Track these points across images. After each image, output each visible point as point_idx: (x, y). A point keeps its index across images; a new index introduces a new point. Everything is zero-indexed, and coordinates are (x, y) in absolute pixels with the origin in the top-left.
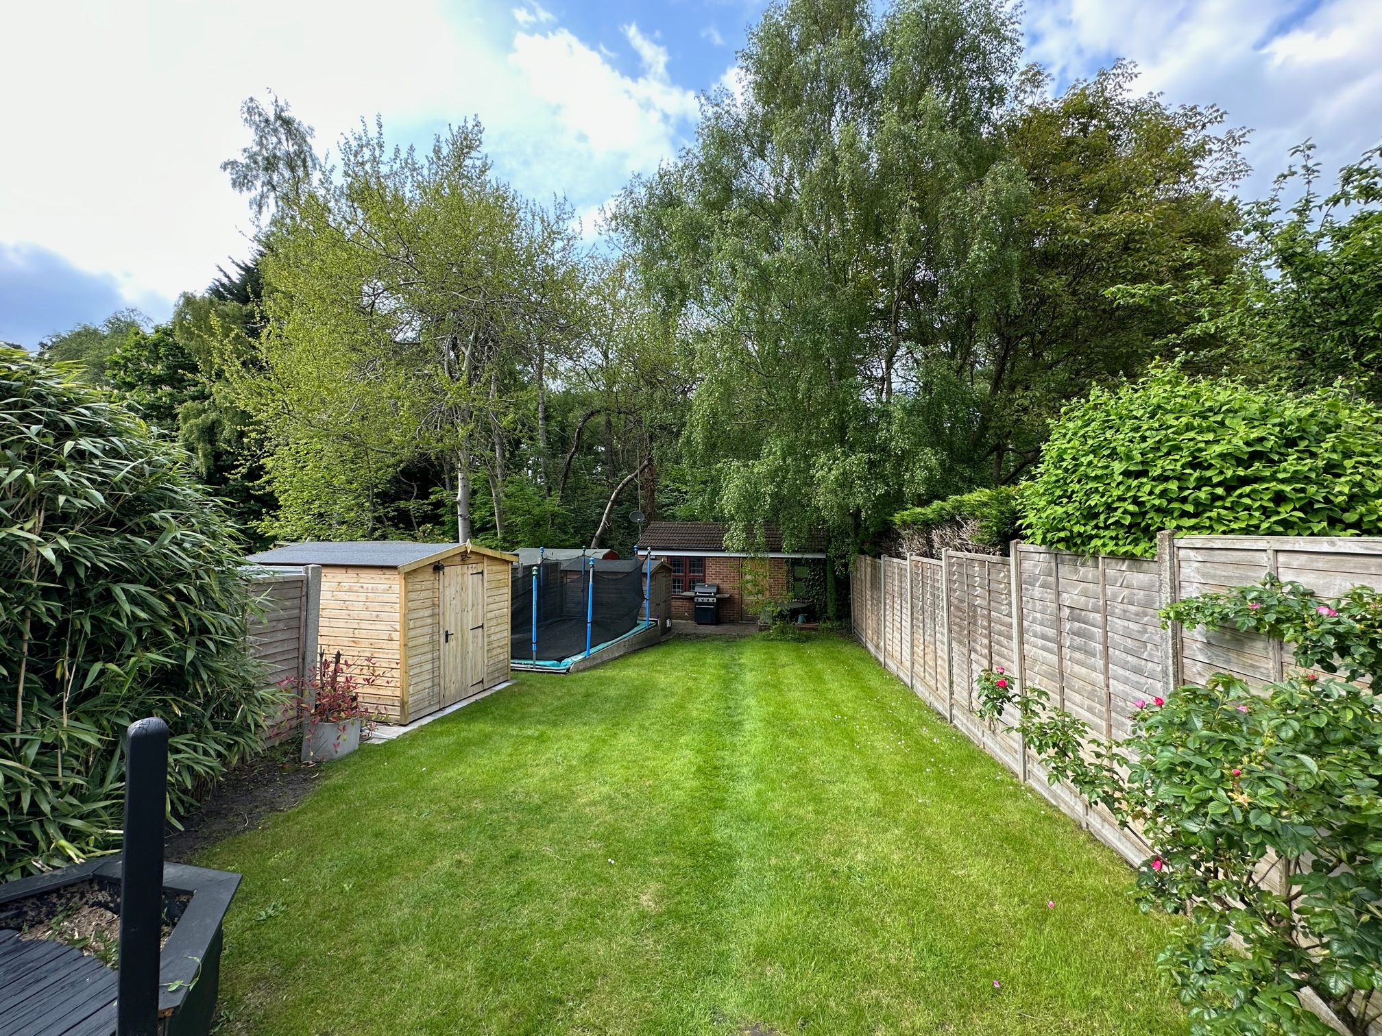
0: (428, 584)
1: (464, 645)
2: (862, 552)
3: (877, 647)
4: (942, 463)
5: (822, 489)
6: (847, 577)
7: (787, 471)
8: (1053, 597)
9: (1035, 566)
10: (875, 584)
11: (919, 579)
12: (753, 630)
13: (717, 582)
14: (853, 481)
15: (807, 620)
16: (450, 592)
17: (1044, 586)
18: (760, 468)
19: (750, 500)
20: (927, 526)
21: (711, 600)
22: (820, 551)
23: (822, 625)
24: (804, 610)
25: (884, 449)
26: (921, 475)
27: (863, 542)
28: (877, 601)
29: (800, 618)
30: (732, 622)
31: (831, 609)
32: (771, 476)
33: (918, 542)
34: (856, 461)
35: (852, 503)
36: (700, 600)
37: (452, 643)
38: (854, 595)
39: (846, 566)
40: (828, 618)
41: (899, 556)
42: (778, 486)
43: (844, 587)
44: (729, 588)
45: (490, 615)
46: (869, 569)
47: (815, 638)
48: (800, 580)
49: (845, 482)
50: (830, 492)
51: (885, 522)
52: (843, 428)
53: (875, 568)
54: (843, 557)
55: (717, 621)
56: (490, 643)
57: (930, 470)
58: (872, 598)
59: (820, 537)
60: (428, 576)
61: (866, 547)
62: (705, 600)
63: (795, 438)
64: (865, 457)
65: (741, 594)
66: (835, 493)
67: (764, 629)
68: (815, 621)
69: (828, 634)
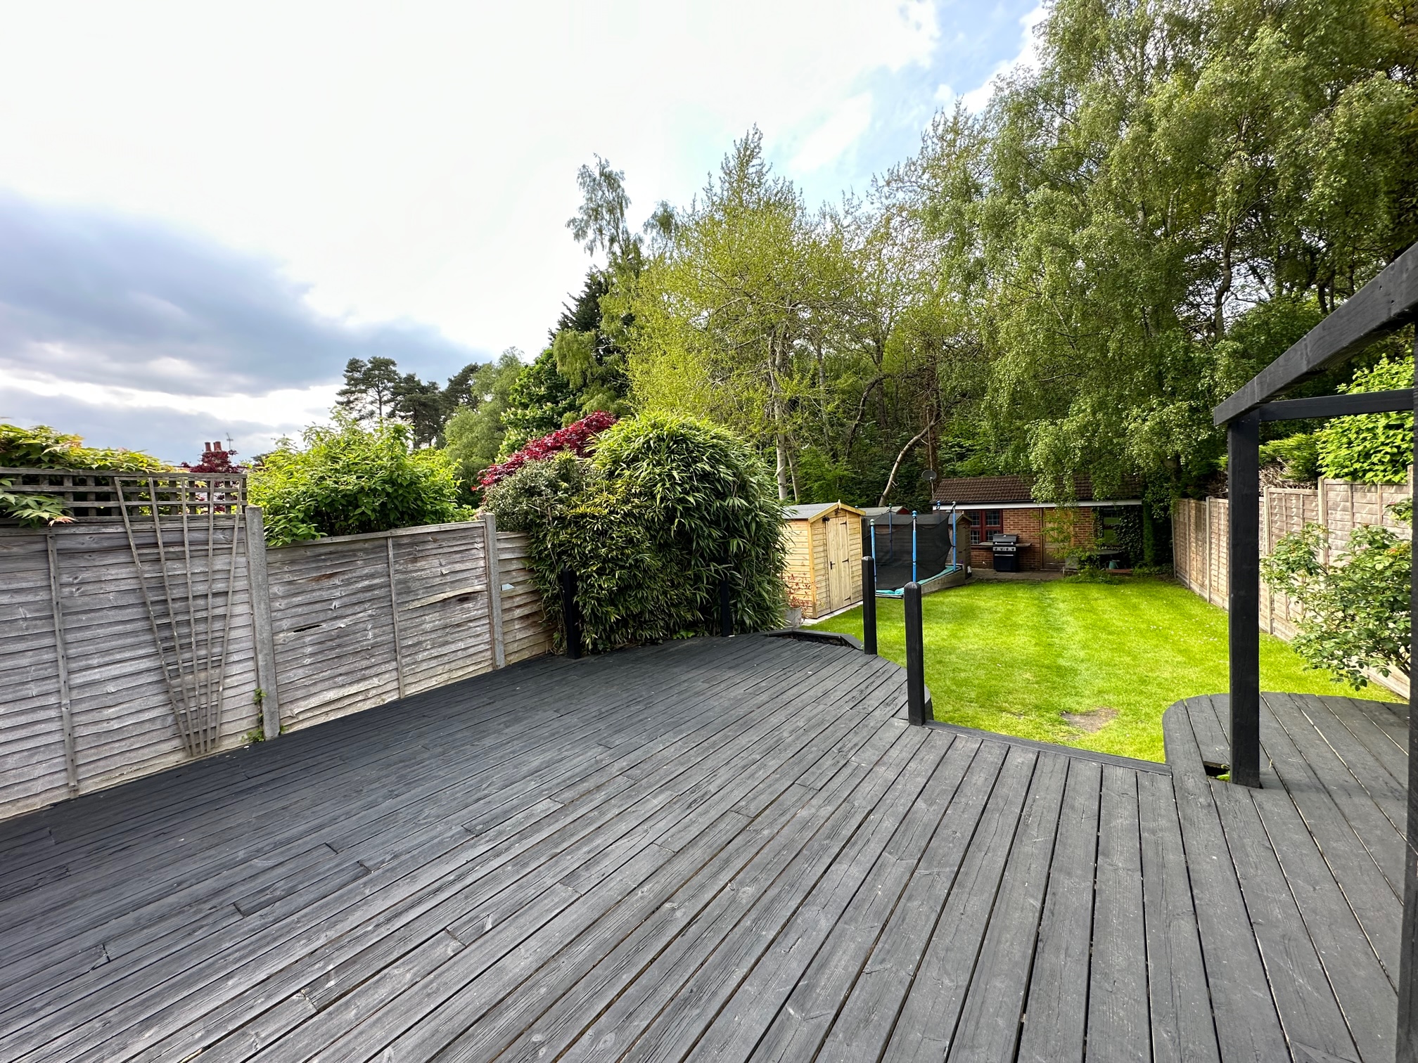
0: (820, 531)
1: (839, 571)
2: (1185, 495)
3: (1202, 585)
5: (1136, 439)
6: (1168, 521)
7: (1098, 425)
8: (1348, 517)
9: (1338, 495)
10: (1200, 525)
12: (1057, 575)
13: (1016, 532)
14: (1171, 429)
15: (1120, 566)
16: (831, 536)
17: (1344, 510)
18: (1069, 425)
19: (1058, 458)
21: (1010, 549)
22: (1135, 498)
23: (1137, 570)
24: (1115, 557)
27: (1186, 486)
28: (1202, 543)
29: (1111, 564)
30: (1033, 569)
31: (1148, 555)
32: (1081, 431)
34: (1174, 411)
35: (1169, 450)
36: (999, 549)
37: (834, 570)
38: (1177, 540)
39: (1166, 509)
40: (1146, 565)
42: (1089, 440)
43: (1163, 531)
44: (1029, 538)
45: (852, 553)
46: (1193, 512)
47: (1129, 582)
48: (1110, 527)
49: (1163, 431)
50: (1146, 441)
51: (1210, 465)
52: (1160, 377)
53: (1200, 511)
54: (1162, 501)
55: (1017, 569)
56: (853, 573)
58: (1197, 539)
59: (1134, 483)
60: (820, 525)
61: (1189, 491)
62: (1005, 549)
63: (1107, 395)
64: (1185, 405)
65: (1043, 542)
66: (1150, 441)
67: (1071, 572)
68: (1129, 567)
69: (1144, 579)
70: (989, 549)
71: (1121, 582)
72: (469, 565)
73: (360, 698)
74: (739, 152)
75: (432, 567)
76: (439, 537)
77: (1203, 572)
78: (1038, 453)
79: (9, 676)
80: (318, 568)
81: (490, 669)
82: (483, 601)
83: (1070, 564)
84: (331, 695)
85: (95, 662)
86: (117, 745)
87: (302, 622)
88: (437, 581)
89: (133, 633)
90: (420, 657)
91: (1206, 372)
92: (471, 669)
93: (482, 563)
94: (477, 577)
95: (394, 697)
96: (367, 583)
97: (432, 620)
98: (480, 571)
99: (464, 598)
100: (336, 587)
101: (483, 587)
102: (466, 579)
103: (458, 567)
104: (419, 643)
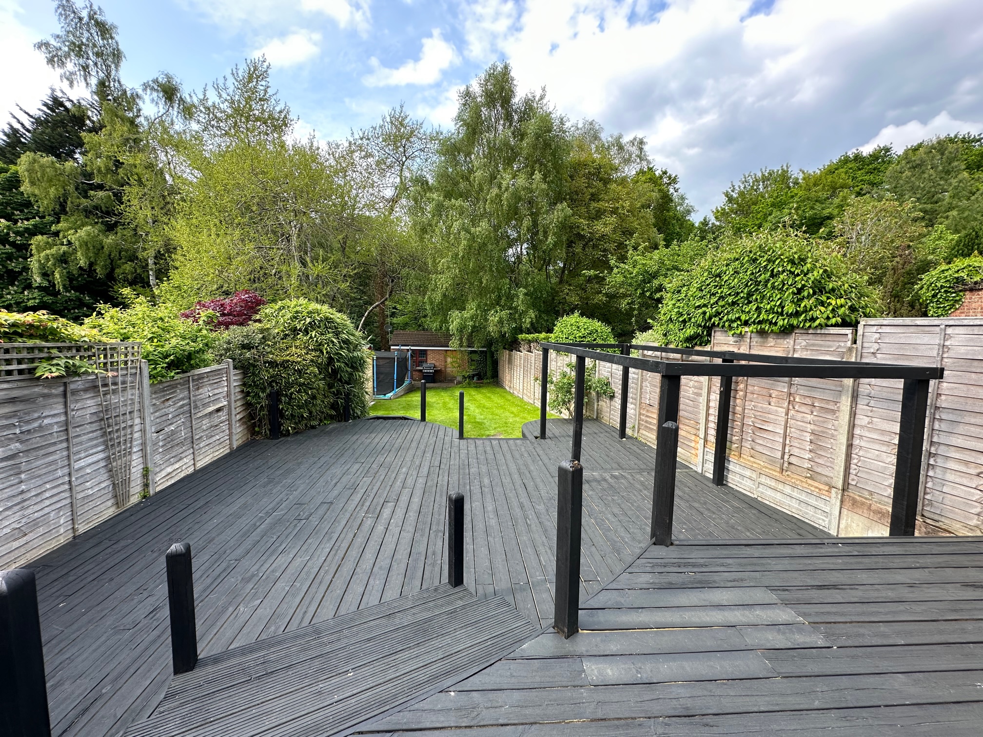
2: (505, 348)
3: (510, 387)
4: (536, 316)
5: (491, 324)
6: (498, 359)
7: (478, 316)
9: (553, 356)
10: (510, 361)
11: (526, 360)
12: (452, 384)
13: (433, 362)
14: (504, 322)
15: (478, 379)
18: (466, 314)
19: (461, 329)
20: (530, 342)
21: (431, 371)
22: (485, 347)
23: (485, 381)
24: (476, 375)
25: (516, 308)
26: (528, 320)
27: (506, 345)
28: (511, 369)
29: (475, 378)
30: (440, 382)
31: (489, 374)
32: (472, 318)
33: (526, 346)
34: (505, 313)
35: (503, 330)
36: (425, 371)
38: (500, 367)
39: (498, 354)
40: (488, 378)
41: (519, 351)
42: (474, 323)
43: (495, 364)
44: (440, 365)
46: (507, 356)
47: (483, 387)
48: (475, 361)
49: (501, 322)
51: (515, 337)
52: (499, 297)
53: (510, 355)
54: (497, 351)
55: (434, 382)
57: (532, 318)
59: (490, 343)
61: (506, 347)
62: (428, 371)
63: (481, 302)
64: (508, 312)
65: (446, 367)
66: (496, 326)
67: (459, 383)
68: (482, 379)
69: (488, 385)
70: (421, 371)
71: (480, 387)
72: (220, 390)
73: (180, 470)
74: (250, 69)
75: (206, 392)
76: (209, 374)
77: (510, 381)
78: (453, 326)
79: (50, 465)
80: (164, 396)
81: (228, 451)
82: (225, 411)
83: (459, 378)
84: (169, 469)
85: (83, 455)
86: (90, 503)
87: (158, 429)
88: (207, 400)
89: (96, 438)
90: (201, 445)
91: (515, 300)
92: (221, 451)
93: (226, 389)
94: (224, 397)
95: (191, 470)
96: (181, 403)
97: (206, 423)
98: (225, 394)
99: (219, 410)
100: (170, 406)
101: (226, 403)
102: (219, 398)
103: (216, 391)
104: (202, 437)
